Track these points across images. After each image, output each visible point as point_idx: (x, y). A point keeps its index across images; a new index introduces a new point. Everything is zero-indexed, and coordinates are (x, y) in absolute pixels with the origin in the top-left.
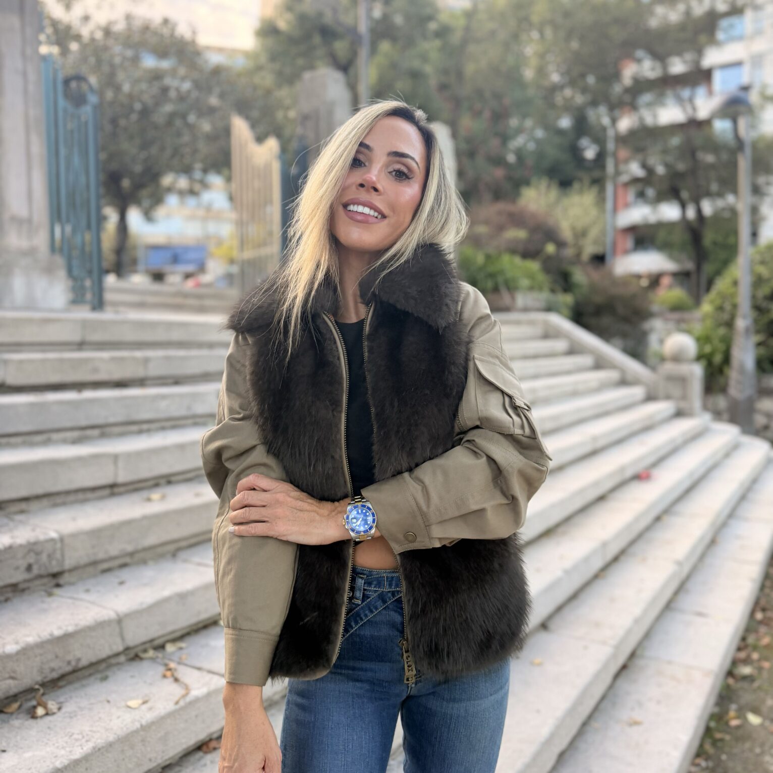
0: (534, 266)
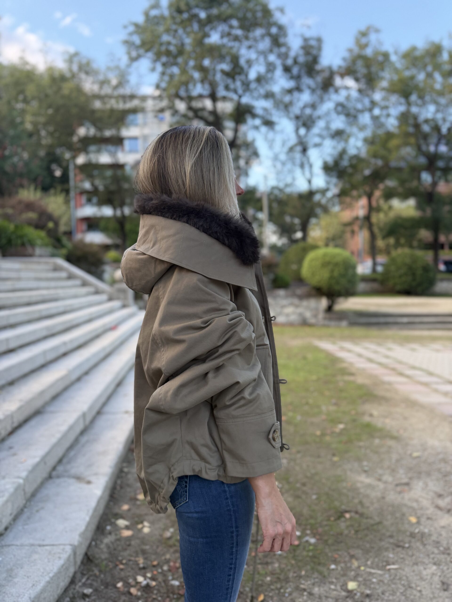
0: (43, 234)
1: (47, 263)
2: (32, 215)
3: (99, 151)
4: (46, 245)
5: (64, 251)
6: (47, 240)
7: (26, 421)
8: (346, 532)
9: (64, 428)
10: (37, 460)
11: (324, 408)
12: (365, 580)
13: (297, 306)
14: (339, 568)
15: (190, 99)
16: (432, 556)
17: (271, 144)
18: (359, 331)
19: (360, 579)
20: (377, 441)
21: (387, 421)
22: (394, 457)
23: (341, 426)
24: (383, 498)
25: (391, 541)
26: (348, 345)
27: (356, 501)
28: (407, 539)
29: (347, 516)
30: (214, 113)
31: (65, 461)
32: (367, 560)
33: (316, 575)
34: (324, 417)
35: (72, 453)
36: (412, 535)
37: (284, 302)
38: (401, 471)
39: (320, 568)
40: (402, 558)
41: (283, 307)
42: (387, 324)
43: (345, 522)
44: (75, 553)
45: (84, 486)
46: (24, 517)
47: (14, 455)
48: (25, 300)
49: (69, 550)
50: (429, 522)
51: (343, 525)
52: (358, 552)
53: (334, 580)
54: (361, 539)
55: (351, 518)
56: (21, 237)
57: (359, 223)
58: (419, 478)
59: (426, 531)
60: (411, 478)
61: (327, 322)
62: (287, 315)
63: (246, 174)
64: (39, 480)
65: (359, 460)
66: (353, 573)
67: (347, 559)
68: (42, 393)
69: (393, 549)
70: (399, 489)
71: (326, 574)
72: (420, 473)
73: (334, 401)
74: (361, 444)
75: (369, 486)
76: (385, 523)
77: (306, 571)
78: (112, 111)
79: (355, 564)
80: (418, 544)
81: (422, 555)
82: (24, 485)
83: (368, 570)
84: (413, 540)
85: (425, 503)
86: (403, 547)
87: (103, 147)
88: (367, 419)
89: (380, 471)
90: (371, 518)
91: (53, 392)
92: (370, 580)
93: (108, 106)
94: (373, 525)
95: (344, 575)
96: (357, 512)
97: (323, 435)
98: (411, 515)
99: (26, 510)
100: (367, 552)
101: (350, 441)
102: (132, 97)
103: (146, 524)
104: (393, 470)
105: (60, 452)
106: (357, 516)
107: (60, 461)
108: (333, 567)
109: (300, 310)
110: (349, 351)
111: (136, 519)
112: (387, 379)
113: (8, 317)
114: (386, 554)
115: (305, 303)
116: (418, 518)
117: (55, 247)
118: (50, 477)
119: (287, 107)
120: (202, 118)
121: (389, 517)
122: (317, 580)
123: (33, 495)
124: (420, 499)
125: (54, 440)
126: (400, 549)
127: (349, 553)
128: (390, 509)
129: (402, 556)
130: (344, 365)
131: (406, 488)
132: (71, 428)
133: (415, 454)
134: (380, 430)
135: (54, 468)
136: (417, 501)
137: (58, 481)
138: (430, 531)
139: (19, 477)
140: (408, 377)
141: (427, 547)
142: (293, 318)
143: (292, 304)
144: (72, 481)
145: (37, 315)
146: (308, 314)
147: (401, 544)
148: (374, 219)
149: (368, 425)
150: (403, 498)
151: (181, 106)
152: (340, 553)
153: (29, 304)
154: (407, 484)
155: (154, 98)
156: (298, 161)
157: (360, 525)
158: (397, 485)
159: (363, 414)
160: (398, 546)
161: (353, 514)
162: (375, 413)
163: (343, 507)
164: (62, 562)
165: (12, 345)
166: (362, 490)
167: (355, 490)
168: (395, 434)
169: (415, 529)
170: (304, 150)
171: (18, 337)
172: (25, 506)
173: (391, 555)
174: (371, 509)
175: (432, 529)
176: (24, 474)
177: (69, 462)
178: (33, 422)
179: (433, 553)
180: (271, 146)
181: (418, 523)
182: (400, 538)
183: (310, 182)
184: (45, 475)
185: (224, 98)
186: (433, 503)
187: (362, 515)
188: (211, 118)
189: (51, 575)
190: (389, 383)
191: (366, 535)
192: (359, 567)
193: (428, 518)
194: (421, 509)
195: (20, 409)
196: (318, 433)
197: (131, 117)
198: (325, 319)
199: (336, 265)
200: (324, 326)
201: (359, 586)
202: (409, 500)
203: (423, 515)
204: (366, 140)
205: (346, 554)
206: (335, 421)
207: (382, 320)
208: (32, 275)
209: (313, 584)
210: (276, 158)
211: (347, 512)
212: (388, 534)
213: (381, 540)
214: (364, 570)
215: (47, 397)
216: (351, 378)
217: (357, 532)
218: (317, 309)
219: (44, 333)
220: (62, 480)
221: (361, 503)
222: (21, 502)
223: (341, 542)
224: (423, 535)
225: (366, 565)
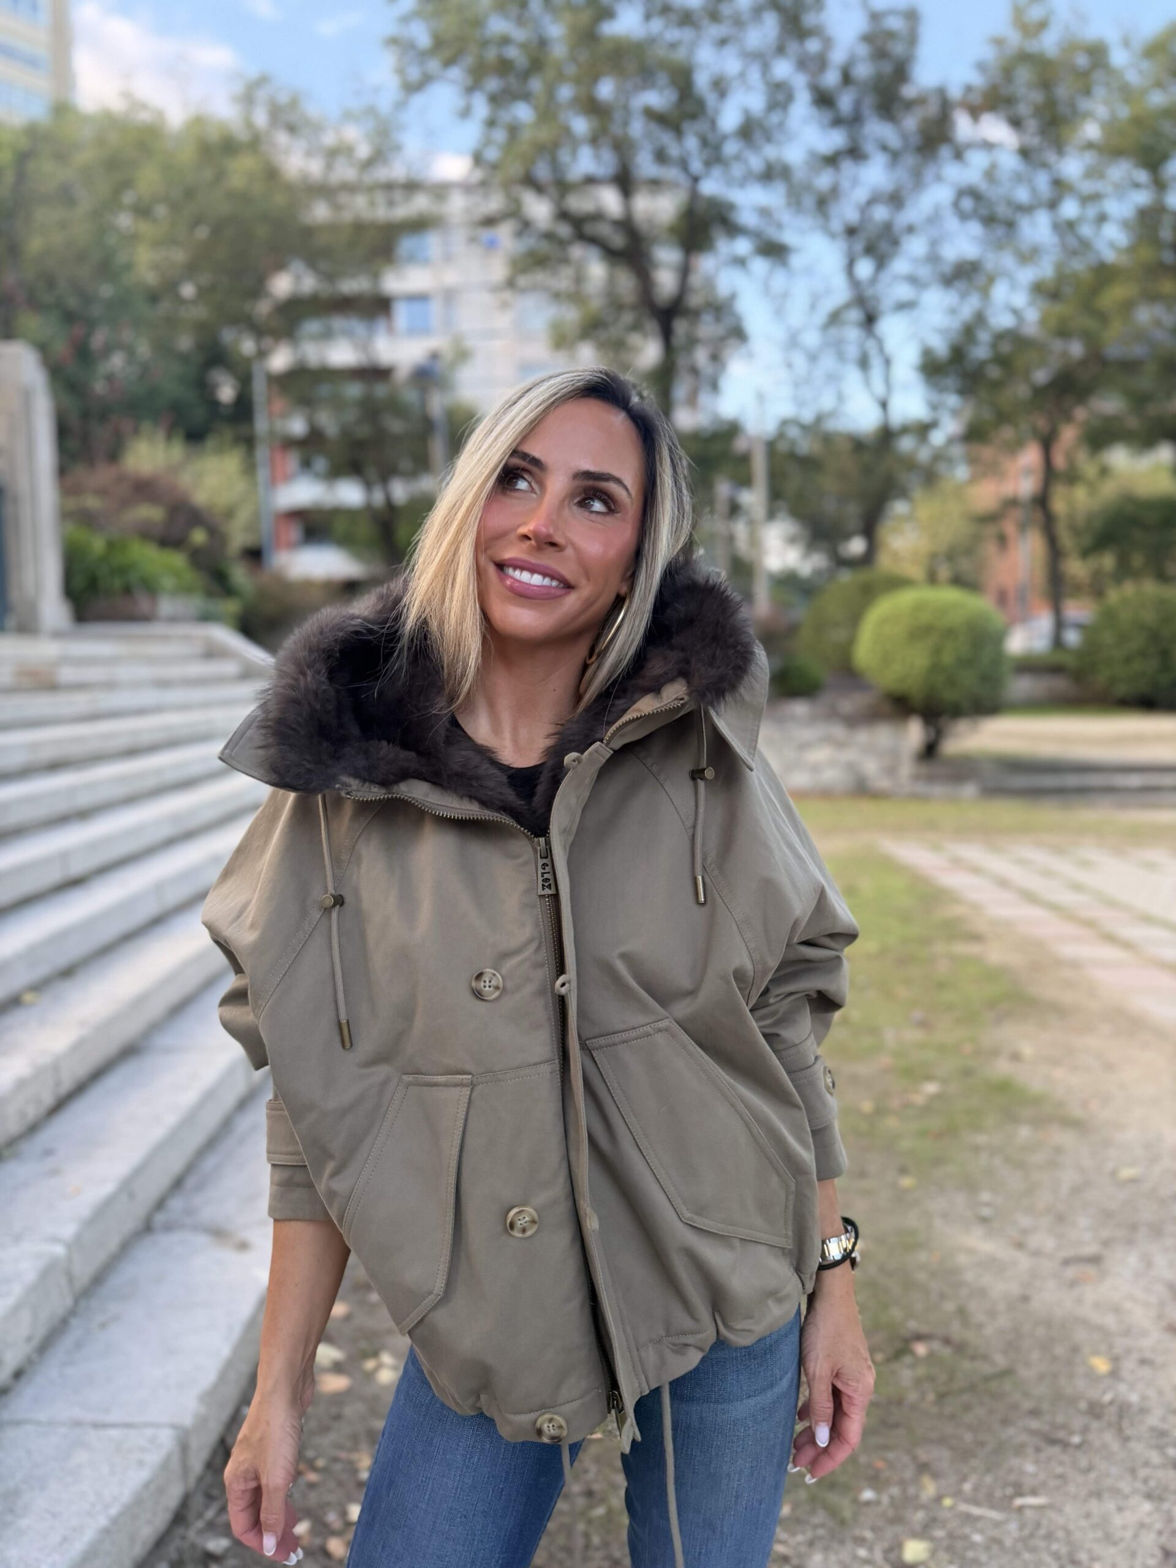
0: (177, 560)
1: (187, 638)
2: (151, 513)
3: (327, 335)
4: (185, 590)
5: (232, 607)
6: (190, 576)
7: (97, 1075)
8: (912, 1396)
9: (189, 1097)
10: (108, 1188)
11: (890, 1036)
12: (951, 1536)
13: (840, 745)
14: (885, 1499)
15: (562, 187)
16: (1143, 1473)
17: (779, 305)
18: (1007, 811)
19: (939, 1533)
20: (1024, 1132)
21: (1059, 1073)
22: (1068, 1177)
23: (931, 1088)
24: (1025, 1299)
25: (1035, 1424)
26: (972, 852)
27: (950, 1306)
28: (1078, 1422)
29: (921, 1349)
30: (626, 224)
31: (190, 1182)
32: (964, 1479)
33: (820, 1517)
34: (885, 1060)
35: (210, 1162)
36: (1095, 1410)
37: (807, 734)
38: (1083, 1222)
39: (832, 1498)
40: (1061, 1477)
41: (804, 746)
42: (1083, 791)
43: (913, 1366)
44: (184, 1447)
45: (229, 1256)
46: (68, 1341)
47: (55, 1172)
48: (123, 742)
49: (166, 1439)
50: (1145, 1372)
51: (906, 1374)
52: (940, 1456)
53: (868, 1535)
54: (952, 1417)
55: (931, 1356)
56: (122, 570)
57: (1018, 514)
58: (1130, 1242)
59: (1134, 1398)
60: (1106, 1243)
61: (921, 788)
62: (815, 768)
63: (714, 386)
64: (113, 1243)
65: (970, 1186)
66: (920, 1516)
67: (908, 1474)
68: (140, 1001)
69: (1038, 1450)
70: (1071, 1272)
71: (847, 1513)
72: (1134, 1227)
73: (918, 1014)
74: (981, 1139)
75: (992, 1264)
76: (1023, 1372)
77: (795, 1506)
78: (359, 227)
79: (929, 1488)
80: (1109, 1437)
81: (1114, 1470)
82: (69, 1259)
83: (963, 1507)
84: (1095, 1425)
85: (1140, 1316)
86: (1065, 1445)
87: (338, 322)
88: (1002, 1068)
89: (1025, 1221)
90: (985, 1358)
91: (173, 995)
92: (965, 1538)
93: (347, 217)
94: (987, 1379)
95: (898, 1520)
96: (947, 1341)
97: (880, 1111)
98: (1096, 1353)
99: (74, 1322)
100: (964, 1454)
101: (950, 1132)
102: (412, 187)
103: (386, 1358)
104: (1061, 1219)
105: (175, 1163)
106: (946, 1352)
107: (178, 1184)
108: (868, 1495)
109: (850, 755)
110: (976, 870)
111: (363, 1345)
112: (1069, 951)
113: (73, 790)
114: (1015, 1462)
115: (863, 736)
116: (1116, 1360)
117: (210, 594)
118: (147, 1228)
119: (823, 203)
120: (593, 241)
121: (1035, 1355)
122: (821, 1532)
123: (99, 1279)
124: (1128, 1305)
125: (158, 1133)
126: (1055, 1450)
127: (915, 1458)
128: (1041, 1331)
129: (1059, 1470)
130: (957, 911)
131: (1091, 1270)
132: (209, 1096)
133: (1126, 1173)
134: (1037, 1101)
135: (160, 1204)
136: (1117, 1310)
137: (164, 1240)
138: (1144, 1398)
139: (55, 1240)
140: (1127, 945)
141: (1133, 1445)
142: (832, 776)
143: (828, 740)
144: (202, 1239)
145: (150, 783)
146: (871, 767)
147: (1061, 1434)
148: (1059, 505)
149: (1004, 1086)
150: (1079, 1301)
151: (539, 209)
152: (891, 1455)
153: (132, 752)
154: (1095, 1260)
155: (467, 188)
156: (852, 351)
157: (952, 1378)
158: (1067, 1262)
159: (995, 1053)
160: (1053, 1442)
161: (936, 1345)
162: (1027, 1050)
163: (913, 1325)
164: (145, 1474)
165: (77, 868)
166: (969, 1276)
167: (949, 1273)
168: (1077, 1113)
169: (1104, 1393)
170: (870, 320)
171: (93, 846)
172: (72, 1312)
173: (1030, 1468)
174: (989, 1330)
175: (1151, 1393)
176: (69, 1230)
177: (200, 1187)
178: (112, 1081)
179: (1146, 1464)
180: (779, 312)
181: (1114, 1374)
182: (1060, 1419)
183: (884, 405)
184: (130, 1225)
185: (655, 184)
186: (1160, 1316)
187: (960, 1348)
188: (618, 240)
189: (114, 1511)
190: (1075, 964)
191: (967, 1408)
192: (938, 1499)
193: (1143, 1362)
194: (1127, 1332)
195: (78, 1046)
196: (867, 1106)
197: (406, 245)
198: (916, 777)
199: (950, 633)
200: (915, 797)
201: (933, 1553)
202: (1097, 1305)
203: (1128, 1351)
204: (1039, 289)
205: (906, 1459)
206: (915, 1074)
207: (1071, 780)
208: (144, 672)
209: (811, 1544)
210: (793, 342)
211: (919, 1337)
212: (1027, 1405)
213: (1005, 1422)
214: (951, 1508)
215: (157, 1008)
216: (973, 949)
217: (941, 1397)
218: (894, 754)
219: (166, 831)
220: (175, 1237)
221: (962, 1313)
222: (59, 1302)
223: (897, 1425)
224: (1123, 1409)
225: (958, 1494)
